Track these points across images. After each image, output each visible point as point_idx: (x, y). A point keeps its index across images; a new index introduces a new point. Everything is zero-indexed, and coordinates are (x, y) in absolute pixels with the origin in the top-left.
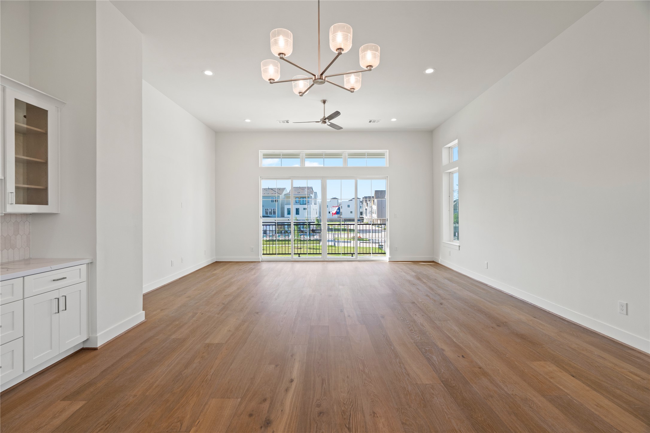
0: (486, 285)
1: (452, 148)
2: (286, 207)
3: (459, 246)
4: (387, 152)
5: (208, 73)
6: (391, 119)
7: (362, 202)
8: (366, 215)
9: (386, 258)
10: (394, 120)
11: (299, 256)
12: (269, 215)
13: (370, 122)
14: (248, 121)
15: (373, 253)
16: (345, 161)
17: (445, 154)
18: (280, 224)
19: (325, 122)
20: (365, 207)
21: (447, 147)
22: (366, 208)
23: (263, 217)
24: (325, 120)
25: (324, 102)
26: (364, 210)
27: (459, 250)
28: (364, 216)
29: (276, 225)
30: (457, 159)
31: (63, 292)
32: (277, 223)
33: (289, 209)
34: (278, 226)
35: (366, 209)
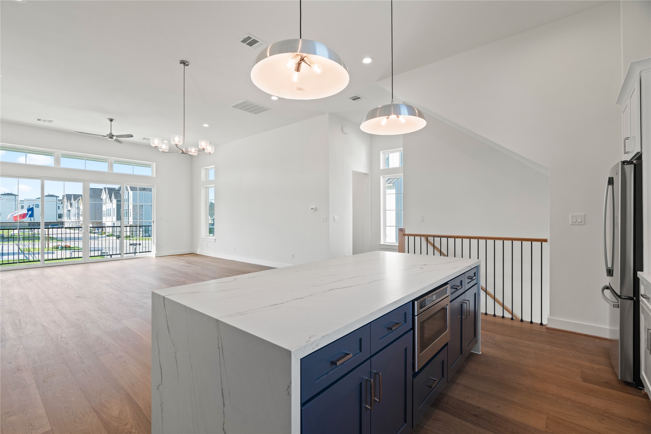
0: (234, 261)
1: (208, 169)
3: (215, 239)
4: (153, 164)
7: (62, 201)
8: (69, 218)
9: (152, 255)
13: (144, 139)
16: (111, 167)
17: (203, 172)
19: (112, 138)
20: (67, 208)
21: (205, 168)
22: (69, 208)
24: (112, 137)
25: (111, 120)
26: (66, 211)
27: (215, 242)
28: (65, 219)
30: (214, 179)
35: (69, 211)
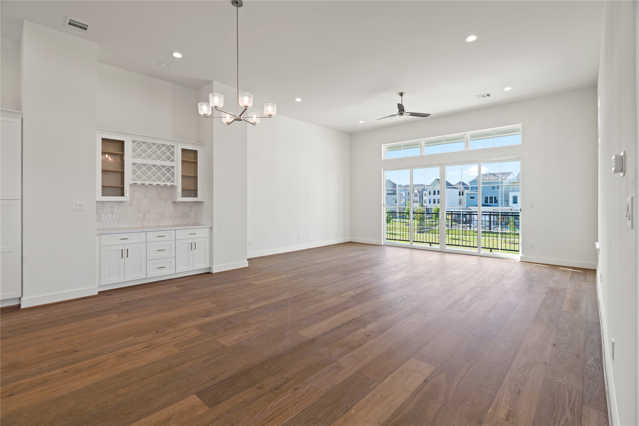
2: (511, 195)
4: (519, 126)
5: (298, 100)
6: (504, 88)
9: (517, 257)
10: (508, 89)
11: (430, 245)
12: (489, 204)
14: (361, 122)
15: (501, 249)
16: (467, 145)
18: (503, 214)
19: (402, 114)
23: (483, 205)
25: (401, 94)
29: (499, 215)
31: (195, 241)
32: (501, 213)
33: (515, 196)
34: (502, 216)
